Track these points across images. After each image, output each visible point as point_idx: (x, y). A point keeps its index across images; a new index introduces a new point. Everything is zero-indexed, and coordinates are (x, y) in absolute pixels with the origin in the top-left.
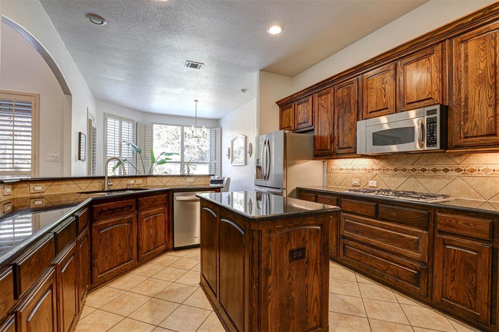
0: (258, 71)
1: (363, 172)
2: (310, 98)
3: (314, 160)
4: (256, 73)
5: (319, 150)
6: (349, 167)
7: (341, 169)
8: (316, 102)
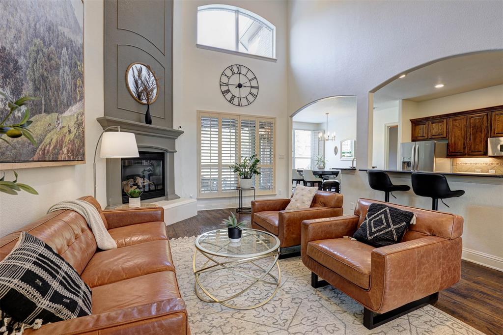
0: (401, 100)
1: (485, 165)
2: (445, 120)
3: (447, 158)
4: (398, 101)
5: (452, 152)
6: (474, 162)
7: (466, 164)
8: (451, 123)
